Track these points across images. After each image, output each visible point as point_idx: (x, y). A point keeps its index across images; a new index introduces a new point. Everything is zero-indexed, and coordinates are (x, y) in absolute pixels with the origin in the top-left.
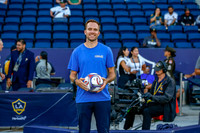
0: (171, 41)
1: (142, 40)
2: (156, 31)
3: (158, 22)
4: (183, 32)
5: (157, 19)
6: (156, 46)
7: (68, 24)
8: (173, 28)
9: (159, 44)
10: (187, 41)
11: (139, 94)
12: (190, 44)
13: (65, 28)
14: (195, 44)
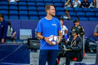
0: (76, 16)
1: (61, 15)
2: (68, 11)
3: (69, 6)
4: (83, 11)
5: (69, 4)
6: (68, 19)
7: (18, 6)
8: (77, 9)
9: (70, 18)
10: (86, 16)
11: (64, 46)
12: (87, 19)
13: (16, 8)
14: (90, 19)
